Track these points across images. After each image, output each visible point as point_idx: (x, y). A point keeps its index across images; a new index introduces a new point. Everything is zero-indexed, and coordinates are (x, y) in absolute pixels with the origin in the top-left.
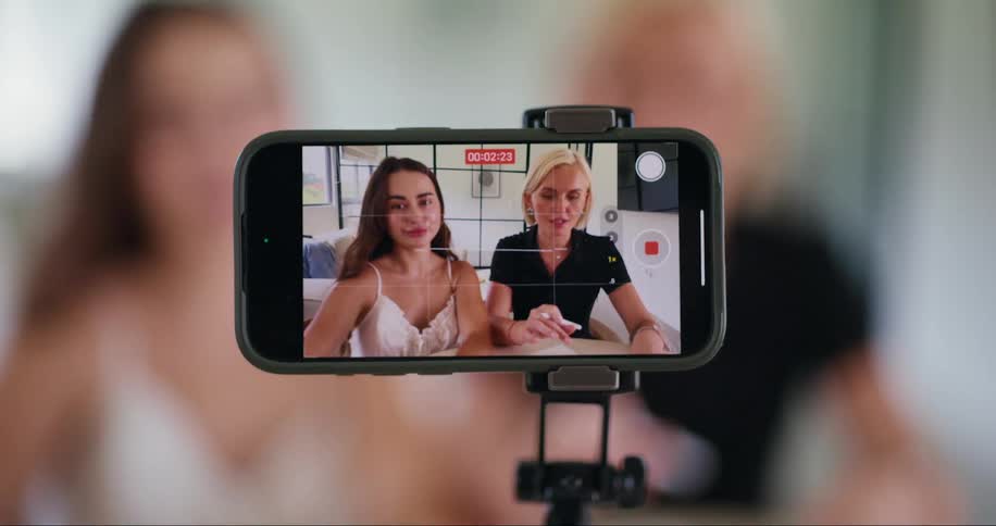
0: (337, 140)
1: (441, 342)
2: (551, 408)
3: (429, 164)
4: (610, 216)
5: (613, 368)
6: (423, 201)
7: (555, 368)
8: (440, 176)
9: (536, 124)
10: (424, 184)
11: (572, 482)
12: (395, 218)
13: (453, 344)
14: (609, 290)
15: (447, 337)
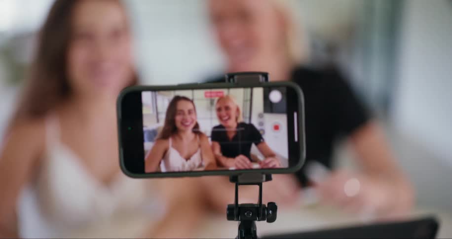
0: (155, 89)
1: (195, 165)
2: (240, 187)
3: (190, 97)
4: (260, 116)
5: (263, 173)
6: (190, 112)
7: (240, 174)
8: (196, 102)
9: (231, 80)
10: (190, 106)
11: (248, 214)
12: (178, 118)
13: (201, 166)
14: (256, 144)
15: (197, 164)
